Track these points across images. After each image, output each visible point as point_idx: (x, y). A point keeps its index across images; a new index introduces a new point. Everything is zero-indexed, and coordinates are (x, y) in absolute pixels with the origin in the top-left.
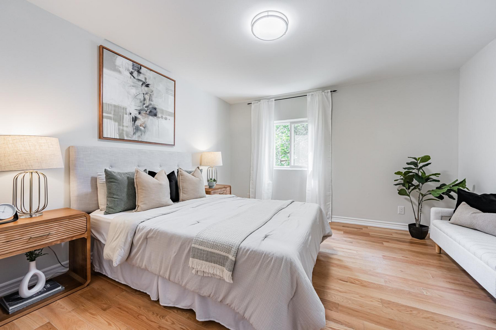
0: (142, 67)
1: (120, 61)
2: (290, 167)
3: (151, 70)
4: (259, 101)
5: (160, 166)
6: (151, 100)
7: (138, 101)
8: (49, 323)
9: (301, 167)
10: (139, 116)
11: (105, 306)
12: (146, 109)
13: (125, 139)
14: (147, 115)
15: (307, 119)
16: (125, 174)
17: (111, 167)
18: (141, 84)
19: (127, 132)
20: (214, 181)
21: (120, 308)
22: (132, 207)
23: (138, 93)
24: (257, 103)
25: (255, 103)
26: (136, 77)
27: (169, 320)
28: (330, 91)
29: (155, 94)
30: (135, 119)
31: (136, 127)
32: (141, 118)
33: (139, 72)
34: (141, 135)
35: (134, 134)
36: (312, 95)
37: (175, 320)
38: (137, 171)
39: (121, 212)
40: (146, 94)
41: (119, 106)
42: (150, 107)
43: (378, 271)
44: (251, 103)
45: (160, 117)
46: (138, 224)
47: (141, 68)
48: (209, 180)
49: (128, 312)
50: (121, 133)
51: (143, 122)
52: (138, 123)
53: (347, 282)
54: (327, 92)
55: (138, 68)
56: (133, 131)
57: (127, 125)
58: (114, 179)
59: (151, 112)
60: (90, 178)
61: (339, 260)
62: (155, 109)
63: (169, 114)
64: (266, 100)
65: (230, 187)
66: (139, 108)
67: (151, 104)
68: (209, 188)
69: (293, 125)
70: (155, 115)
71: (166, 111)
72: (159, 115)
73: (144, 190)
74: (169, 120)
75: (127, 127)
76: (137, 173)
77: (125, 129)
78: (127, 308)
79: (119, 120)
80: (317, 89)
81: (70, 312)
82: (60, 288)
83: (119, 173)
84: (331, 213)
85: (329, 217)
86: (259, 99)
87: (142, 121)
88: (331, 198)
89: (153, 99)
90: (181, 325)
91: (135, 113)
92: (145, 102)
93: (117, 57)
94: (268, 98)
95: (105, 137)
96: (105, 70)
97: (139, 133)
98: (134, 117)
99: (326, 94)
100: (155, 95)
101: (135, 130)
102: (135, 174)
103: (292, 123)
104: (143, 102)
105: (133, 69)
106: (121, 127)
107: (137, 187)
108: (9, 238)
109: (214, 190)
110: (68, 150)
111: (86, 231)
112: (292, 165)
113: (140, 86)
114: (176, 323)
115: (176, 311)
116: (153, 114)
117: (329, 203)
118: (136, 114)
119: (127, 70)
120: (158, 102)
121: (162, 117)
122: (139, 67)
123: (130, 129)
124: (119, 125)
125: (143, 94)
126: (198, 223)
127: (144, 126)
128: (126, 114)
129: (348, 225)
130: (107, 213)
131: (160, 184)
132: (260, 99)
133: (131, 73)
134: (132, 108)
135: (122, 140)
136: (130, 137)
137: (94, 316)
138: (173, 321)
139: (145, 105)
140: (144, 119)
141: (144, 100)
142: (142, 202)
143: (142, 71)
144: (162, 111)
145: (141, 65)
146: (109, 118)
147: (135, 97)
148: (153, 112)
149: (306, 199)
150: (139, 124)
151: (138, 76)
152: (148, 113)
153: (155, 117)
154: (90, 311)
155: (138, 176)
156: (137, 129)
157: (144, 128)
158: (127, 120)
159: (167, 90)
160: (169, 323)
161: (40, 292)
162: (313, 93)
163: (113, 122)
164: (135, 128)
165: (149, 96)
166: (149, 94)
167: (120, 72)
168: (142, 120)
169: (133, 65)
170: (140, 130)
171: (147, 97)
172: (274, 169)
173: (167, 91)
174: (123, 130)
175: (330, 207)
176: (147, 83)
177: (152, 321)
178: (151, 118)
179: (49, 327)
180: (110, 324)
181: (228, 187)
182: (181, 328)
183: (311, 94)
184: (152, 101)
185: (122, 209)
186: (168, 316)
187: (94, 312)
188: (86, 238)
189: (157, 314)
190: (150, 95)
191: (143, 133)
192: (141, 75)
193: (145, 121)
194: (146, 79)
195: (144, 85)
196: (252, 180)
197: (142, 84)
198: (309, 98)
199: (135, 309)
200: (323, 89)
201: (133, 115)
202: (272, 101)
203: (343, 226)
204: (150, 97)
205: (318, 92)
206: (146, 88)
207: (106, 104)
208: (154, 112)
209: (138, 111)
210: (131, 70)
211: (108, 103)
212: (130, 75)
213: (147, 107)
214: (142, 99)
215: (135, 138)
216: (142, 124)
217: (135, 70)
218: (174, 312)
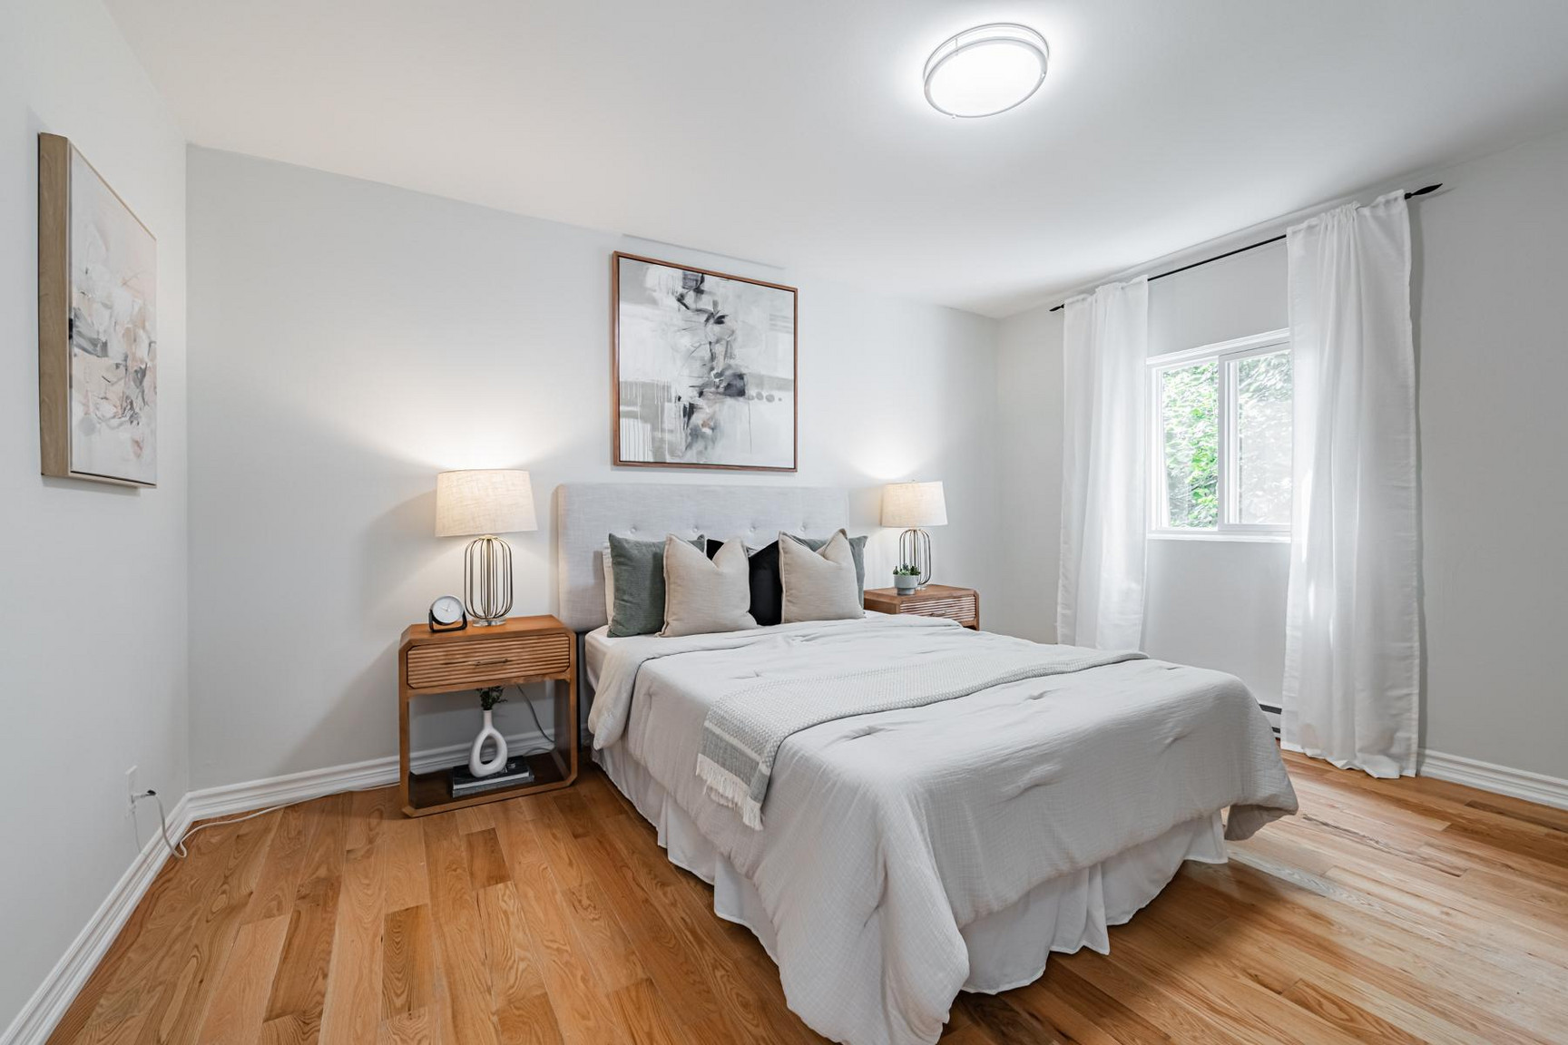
0: (705, 276)
1: (655, 275)
2: (1221, 532)
3: (729, 278)
4: (1091, 291)
5: (754, 528)
6: (728, 355)
7: (698, 364)
8: (494, 829)
9: (1266, 530)
10: (699, 402)
11: (580, 830)
12: (717, 380)
13: (668, 461)
14: (718, 396)
15: (1288, 334)
16: (650, 546)
17: (633, 530)
18: (705, 319)
19: (671, 444)
20: (912, 574)
21: (600, 842)
22: (655, 625)
23: (698, 344)
24: (1083, 300)
25: (1078, 301)
26: (693, 306)
27: (669, 895)
28: (1401, 193)
29: (739, 334)
30: (690, 411)
31: (691, 429)
32: (705, 406)
33: (699, 291)
34: (706, 448)
35: (689, 446)
36: (1310, 228)
37: (681, 901)
38: (671, 540)
39: (639, 634)
40: (717, 342)
41: (653, 384)
42: (728, 373)
43: (1498, 1012)
44: (1063, 306)
45: (754, 395)
46: (639, 662)
47: (702, 280)
48: (899, 570)
49: (608, 854)
50: (657, 446)
51: (708, 416)
52: (697, 419)
53: (1279, 993)
54: (1387, 202)
55: (696, 280)
56: (686, 441)
57: (671, 427)
58: (624, 556)
59: (729, 386)
60: (592, 555)
61: (1316, 917)
62: (741, 377)
63: (780, 385)
64: (1117, 283)
65: (976, 596)
66: (699, 382)
67: (729, 367)
68: (899, 594)
69: (1234, 365)
70: (741, 393)
71: (770, 377)
72: (752, 391)
73: (680, 585)
74: (780, 400)
75: (671, 431)
76: (670, 544)
77: (667, 436)
78: (612, 845)
79: (653, 418)
80: (1327, 204)
81: (527, 822)
82: (527, 774)
83: (638, 544)
84: (1415, 736)
85: (1408, 755)
86: (1088, 288)
87: (707, 414)
88: (1416, 670)
89: (737, 352)
90: (687, 914)
91: (689, 396)
92: (714, 363)
93: (648, 269)
94: (1120, 278)
95: (624, 459)
96: (623, 306)
97: (699, 445)
98: (688, 406)
99: (1381, 212)
100: (740, 339)
101: (690, 438)
102: (667, 547)
103: (1226, 356)
104: (709, 365)
105: (684, 288)
106: (658, 435)
107: (669, 578)
108: (449, 657)
109: (909, 601)
110: (556, 494)
111: (568, 667)
112: (1232, 522)
113: (702, 326)
114: (679, 905)
115: (692, 884)
116: (734, 390)
117: (1405, 691)
118: (691, 398)
119: (670, 294)
120: (749, 359)
121: (759, 396)
122: (699, 279)
123: (678, 435)
124: (654, 429)
125: (710, 343)
126: (757, 678)
127: (712, 424)
128: (670, 401)
129: (1502, 805)
130: (612, 634)
131: (718, 574)
132: (1096, 283)
133: (681, 299)
134: (683, 384)
135: (660, 464)
136: (678, 456)
137: (556, 842)
138: (676, 901)
139: (714, 372)
140: (711, 407)
141: (713, 357)
142: (674, 614)
143: (706, 286)
144: (761, 381)
145: (704, 273)
146: (632, 415)
147: (690, 355)
148: (736, 386)
149: (1287, 663)
150: (700, 422)
151: (696, 302)
152: (721, 390)
153: (741, 399)
154: (554, 831)
155: (670, 552)
156: (695, 434)
157: (713, 429)
158: (672, 413)
159: (771, 320)
160: (667, 901)
161: (498, 773)
162: (1314, 221)
163: (639, 424)
164: (689, 431)
165: (725, 346)
166: (724, 342)
167: (654, 302)
168: (707, 410)
169: (685, 278)
170: (703, 436)
171: (719, 349)
172: (1149, 536)
173: (773, 322)
174: (662, 440)
175: (1409, 710)
176: (719, 314)
177: (639, 885)
178: (729, 401)
179: (492, 836)
180: (571, 864)
181: (968, 596)
182: (682, 918)
183: (1305, 225)
184: (731, 357)
185: (640, 627)
186: (673, 888)
187: (558, 835)
188: (568, 681)
189: (656, 877)
190: (727, 342)
191: (710, 443)
192: (703, 296)
193: (715, 412)
194: (715, 304)
195: (712, 321)
196: (1066, 578)
197: (707, 320)
198: (1295, 246)
199: (624, 852)
200: (1364, 193)
201: (685, 401)
202: (1140, 283)
203: (1470, 805)
204: (727, 348)
205: (1338, 210)
206: (717, 328)
207: (626, 383)
208: (738, 385)
209: (697, 389)
210: (680, 290)
211: (630, 380)
212: (677, 304)
213: (719, 375)
214: (707, 356)
215: (691, 457)
216: (708, 419)
217: (690, 288)
218: (689, 883)
